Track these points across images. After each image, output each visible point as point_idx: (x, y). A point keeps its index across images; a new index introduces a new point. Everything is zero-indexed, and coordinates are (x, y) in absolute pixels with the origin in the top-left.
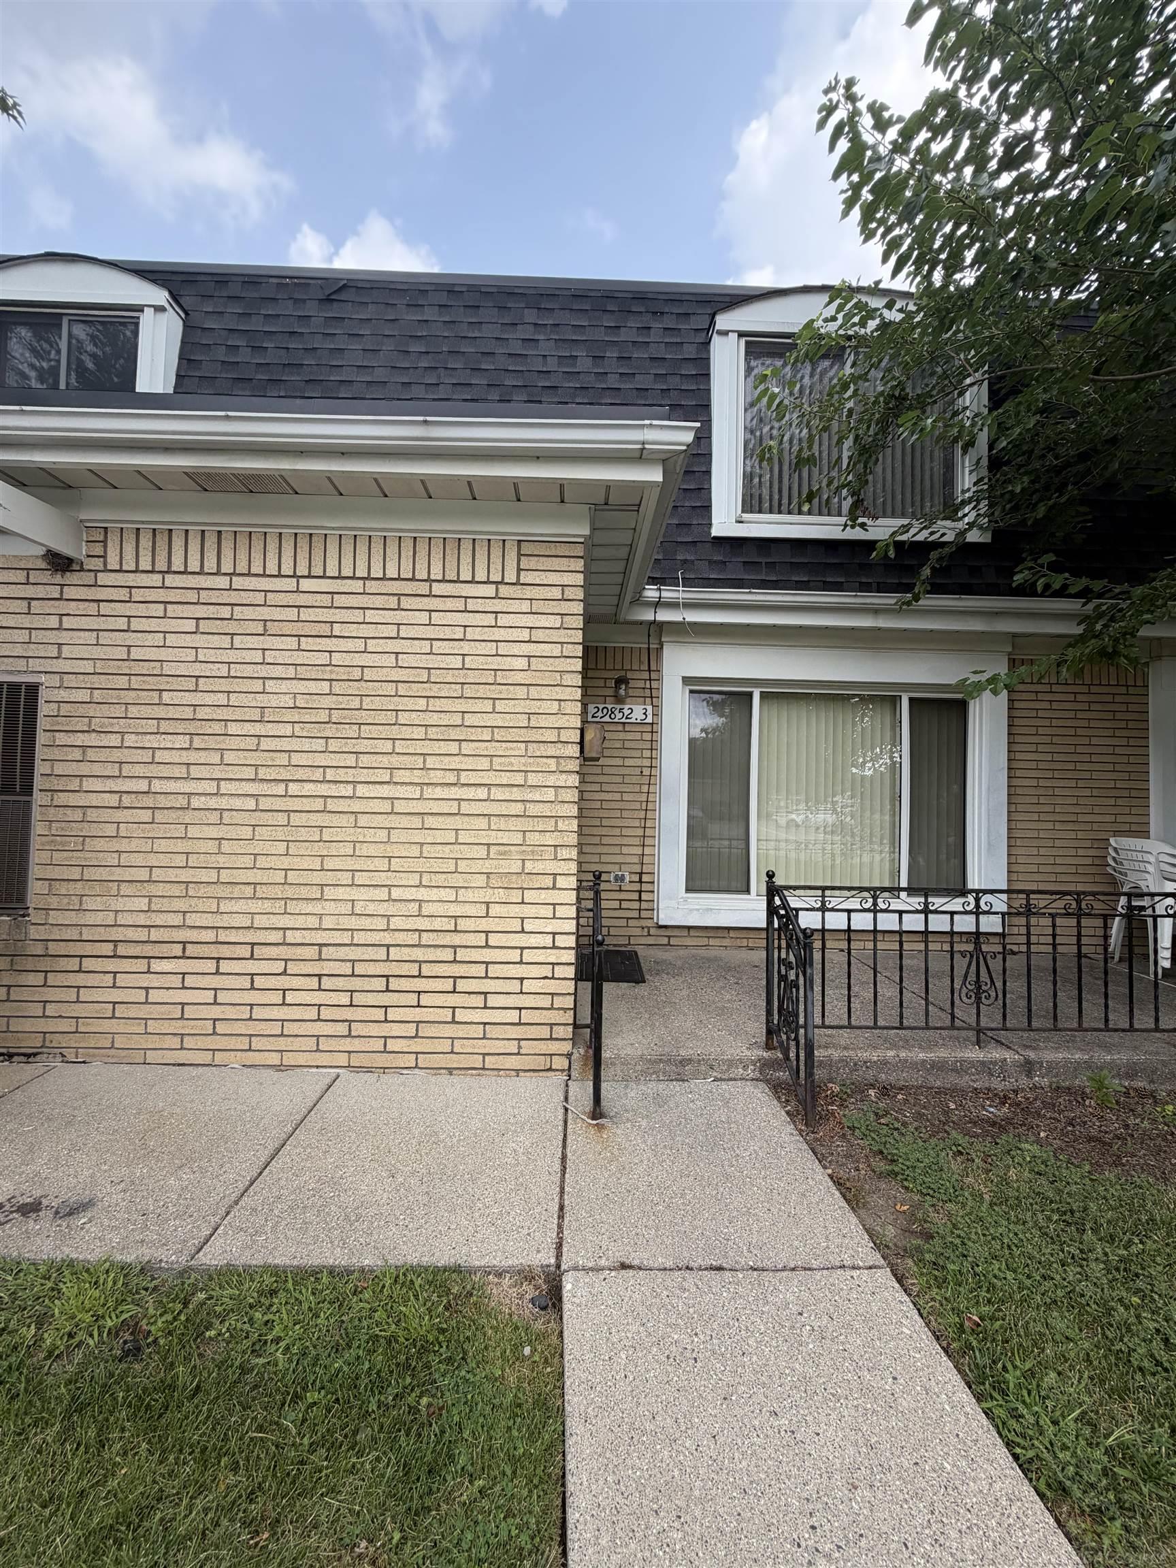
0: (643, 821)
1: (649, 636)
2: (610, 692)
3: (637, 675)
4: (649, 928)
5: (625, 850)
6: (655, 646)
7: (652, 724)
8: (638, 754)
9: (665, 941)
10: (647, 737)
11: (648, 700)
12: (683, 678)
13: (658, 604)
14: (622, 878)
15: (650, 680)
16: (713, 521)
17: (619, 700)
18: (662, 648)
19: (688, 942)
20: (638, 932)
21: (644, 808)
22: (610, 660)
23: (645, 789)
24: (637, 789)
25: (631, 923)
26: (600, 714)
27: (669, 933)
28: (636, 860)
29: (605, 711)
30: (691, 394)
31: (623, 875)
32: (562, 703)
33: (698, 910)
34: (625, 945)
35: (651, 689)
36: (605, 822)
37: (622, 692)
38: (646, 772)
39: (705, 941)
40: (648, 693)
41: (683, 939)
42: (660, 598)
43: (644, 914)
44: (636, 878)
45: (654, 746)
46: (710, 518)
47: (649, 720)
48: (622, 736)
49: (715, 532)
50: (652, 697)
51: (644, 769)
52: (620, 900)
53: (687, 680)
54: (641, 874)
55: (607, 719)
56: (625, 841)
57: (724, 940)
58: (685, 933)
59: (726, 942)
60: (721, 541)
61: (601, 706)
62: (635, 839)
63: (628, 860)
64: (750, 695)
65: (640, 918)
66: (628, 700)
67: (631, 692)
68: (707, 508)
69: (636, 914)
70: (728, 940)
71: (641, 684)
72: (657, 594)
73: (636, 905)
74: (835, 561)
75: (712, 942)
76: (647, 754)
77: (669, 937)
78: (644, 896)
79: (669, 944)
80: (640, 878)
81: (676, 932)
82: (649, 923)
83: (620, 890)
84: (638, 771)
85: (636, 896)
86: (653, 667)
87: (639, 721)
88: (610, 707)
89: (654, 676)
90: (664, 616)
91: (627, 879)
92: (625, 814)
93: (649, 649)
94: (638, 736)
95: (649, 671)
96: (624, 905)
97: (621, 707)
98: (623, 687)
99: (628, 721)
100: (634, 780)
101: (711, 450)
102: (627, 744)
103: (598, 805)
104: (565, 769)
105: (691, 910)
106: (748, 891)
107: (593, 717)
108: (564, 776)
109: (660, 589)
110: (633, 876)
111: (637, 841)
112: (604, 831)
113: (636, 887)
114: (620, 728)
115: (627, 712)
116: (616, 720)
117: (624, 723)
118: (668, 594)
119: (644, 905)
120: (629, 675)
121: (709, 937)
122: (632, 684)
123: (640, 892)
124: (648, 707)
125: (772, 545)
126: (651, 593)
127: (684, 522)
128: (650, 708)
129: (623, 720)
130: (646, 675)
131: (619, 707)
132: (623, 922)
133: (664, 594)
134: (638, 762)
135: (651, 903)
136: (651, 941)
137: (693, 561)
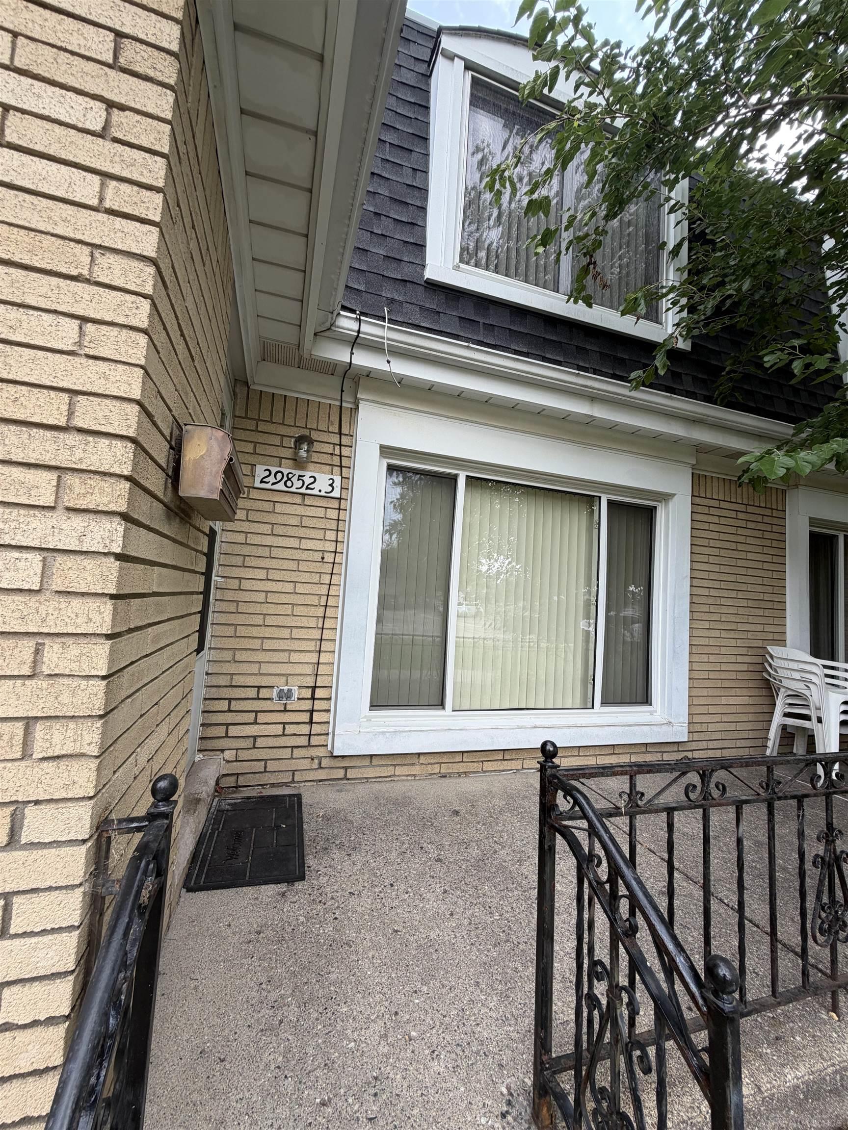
0: (321, 620)
1: (342, 391)
2: (288, 453)
3: (324, 437)
4: (320, 759)
5: (295, 657)
6: (350, 406)
7: (340, 499)
8: (319, 534)
9: (340, 773)
10: (333, 514)
11: (337, 470)
12: (382, 447)
13: (356, 342)
14: (288, 695)
15: (340, 445)
16: (428, 261)
17: (299, 463)
18: (357, 408)
19: (371, 773)
20: (305, 764)
21: (323, 603)
22: (290, 414)
23: (326, 579)
24: (315, 578)
25: (297, 753)
26: (271, 479)
27: (345, 763)
28: (309, 670)
29: (279, 476)
30: (408, 121)
31: (290, 691)
32: (90, 328)
33: (383, 733)
34: (286, 785)
35: (341, 456)
36: (269, 621)
37: (303, 453)
38: (329, 558)
39: (389, 771)
40: (336, 460)
41: (363, 770)
42: (359, 332)
43: (315, 740)
44: (308, 693)
45: (340, 525)
46: (424, 258)
47: (336, 493)
48: (300, 510)
49: (429, 274)
50: (341, 467)
51: (326, 555)
52: (284, 724)
53: (386, 450)
54: (314, 688)
55: (281, 486)
56: (296, 645)
57: (413, 768)
58: (366, 762)
59: (416, 770)
60: (434, 287)
61: (274, 470)
62: (309, 643)
63: (299, 669)
64: (454, 479)
65: (309, 746)
66: (311, 466)
67: (315, 457)
68: (420, 247)
69: (303, 741)
70: (418, 768)
71: (329, 449)
72: (355, 326)
73: (305, 729)
74: (554, 338)
75: (399, 771)
76: (331, 535)
77: (346, 768)
78: (316, 717)
79: (345, 778)
80: (313, 693)
81: (357, 763)
82: (321, 752)
83: (285, 711)
84: (317, 556)
85: (305, 717)
86: (345, 430)
87: (322, 493)
88: (286, 472)
89: (345, 440)
90: (363, 360)
91: (296, 695)
92: (298, 610)
93: (341, 407)
94: (320, 512)
95: (340, 434)
96: (290, 729)
97: (302, 473)
98: (305, 447)
99: (309, 492)
100: (312, 567)
101: (428, 185)
102: (307, 522)
103: (261, 597)
104: (83, 504)
105: (376, 734)
106: (442, 705)
107: (262, 482)
108: (78, 522)
109: (360, 320)
110: (304, 691)
111: (311, 646)
112: (268, 632)
113: (307, 705)
114: (298, 500)
115: (308, 481)
116: (293, 489)
117: (304, 495)
118: (371, 329)
119: (316, 729)
120: (314, 435)
121: (395, 766)
122: (317, 447)
123: (312, 712)
124: (335, 478)
125: (491, 307)
126: (347, 323)
127: (393, 255)
128: (337, 479)
129: (303, 490)
130: (335, 439)
131: (298, 473)
132: (287, 753)
133: (365, 328)
134: (319, 545)
135: (324, 727)
136: (322, 775)
137: (401, 303)
